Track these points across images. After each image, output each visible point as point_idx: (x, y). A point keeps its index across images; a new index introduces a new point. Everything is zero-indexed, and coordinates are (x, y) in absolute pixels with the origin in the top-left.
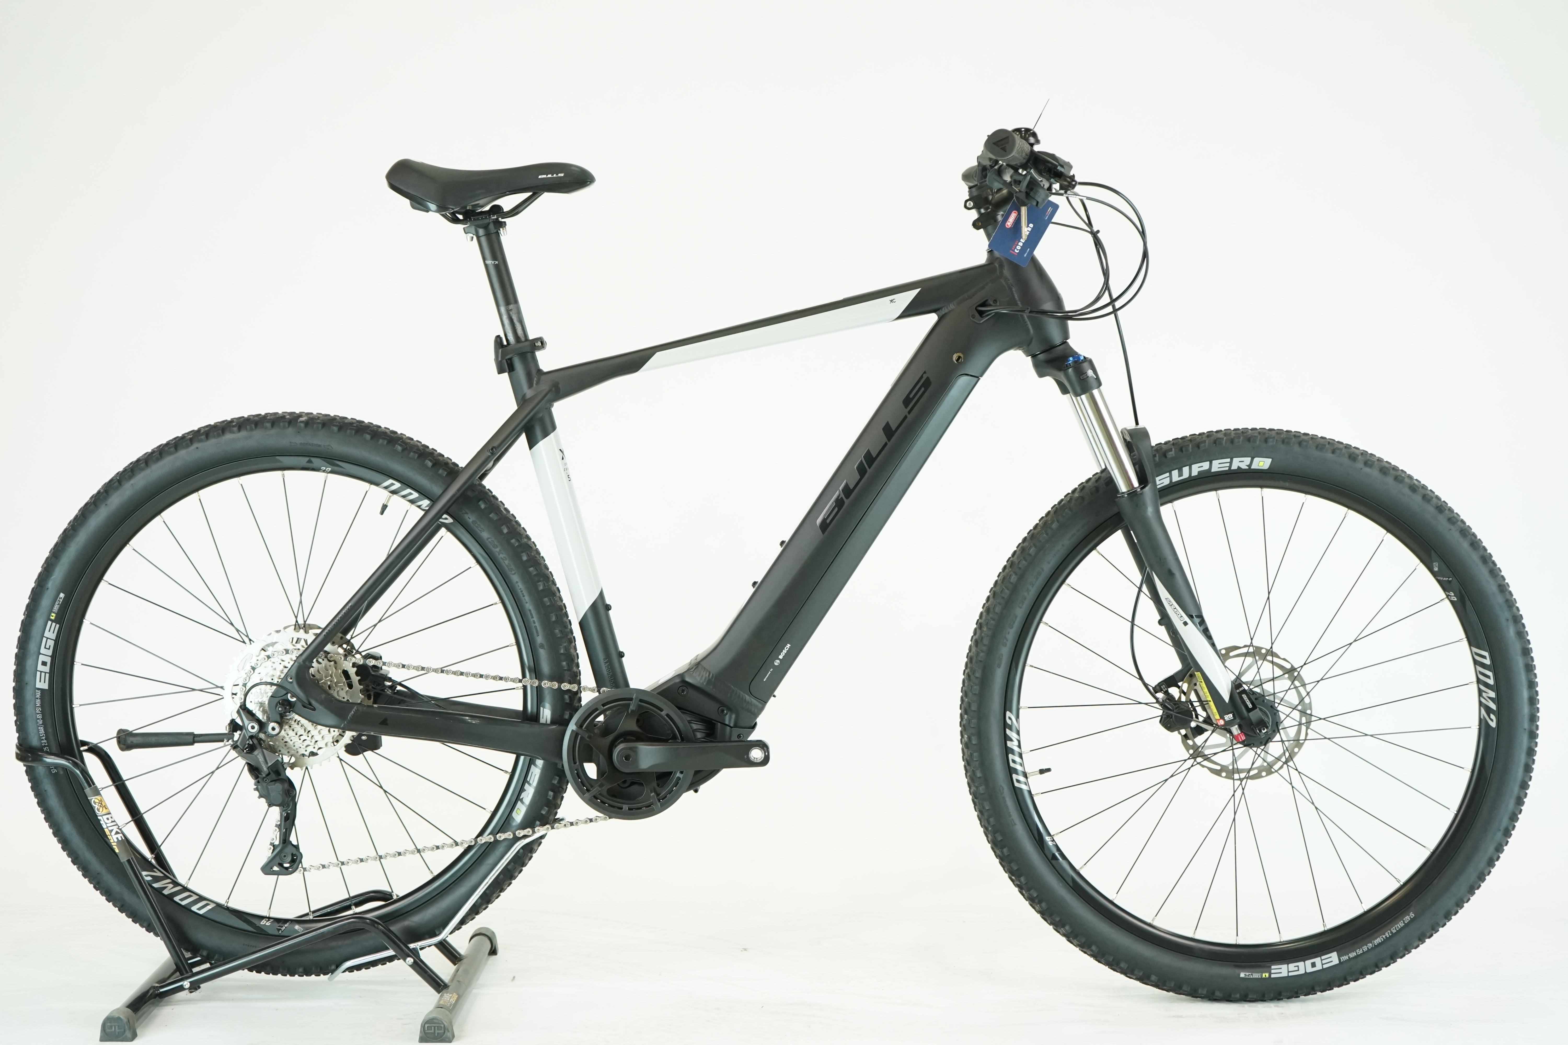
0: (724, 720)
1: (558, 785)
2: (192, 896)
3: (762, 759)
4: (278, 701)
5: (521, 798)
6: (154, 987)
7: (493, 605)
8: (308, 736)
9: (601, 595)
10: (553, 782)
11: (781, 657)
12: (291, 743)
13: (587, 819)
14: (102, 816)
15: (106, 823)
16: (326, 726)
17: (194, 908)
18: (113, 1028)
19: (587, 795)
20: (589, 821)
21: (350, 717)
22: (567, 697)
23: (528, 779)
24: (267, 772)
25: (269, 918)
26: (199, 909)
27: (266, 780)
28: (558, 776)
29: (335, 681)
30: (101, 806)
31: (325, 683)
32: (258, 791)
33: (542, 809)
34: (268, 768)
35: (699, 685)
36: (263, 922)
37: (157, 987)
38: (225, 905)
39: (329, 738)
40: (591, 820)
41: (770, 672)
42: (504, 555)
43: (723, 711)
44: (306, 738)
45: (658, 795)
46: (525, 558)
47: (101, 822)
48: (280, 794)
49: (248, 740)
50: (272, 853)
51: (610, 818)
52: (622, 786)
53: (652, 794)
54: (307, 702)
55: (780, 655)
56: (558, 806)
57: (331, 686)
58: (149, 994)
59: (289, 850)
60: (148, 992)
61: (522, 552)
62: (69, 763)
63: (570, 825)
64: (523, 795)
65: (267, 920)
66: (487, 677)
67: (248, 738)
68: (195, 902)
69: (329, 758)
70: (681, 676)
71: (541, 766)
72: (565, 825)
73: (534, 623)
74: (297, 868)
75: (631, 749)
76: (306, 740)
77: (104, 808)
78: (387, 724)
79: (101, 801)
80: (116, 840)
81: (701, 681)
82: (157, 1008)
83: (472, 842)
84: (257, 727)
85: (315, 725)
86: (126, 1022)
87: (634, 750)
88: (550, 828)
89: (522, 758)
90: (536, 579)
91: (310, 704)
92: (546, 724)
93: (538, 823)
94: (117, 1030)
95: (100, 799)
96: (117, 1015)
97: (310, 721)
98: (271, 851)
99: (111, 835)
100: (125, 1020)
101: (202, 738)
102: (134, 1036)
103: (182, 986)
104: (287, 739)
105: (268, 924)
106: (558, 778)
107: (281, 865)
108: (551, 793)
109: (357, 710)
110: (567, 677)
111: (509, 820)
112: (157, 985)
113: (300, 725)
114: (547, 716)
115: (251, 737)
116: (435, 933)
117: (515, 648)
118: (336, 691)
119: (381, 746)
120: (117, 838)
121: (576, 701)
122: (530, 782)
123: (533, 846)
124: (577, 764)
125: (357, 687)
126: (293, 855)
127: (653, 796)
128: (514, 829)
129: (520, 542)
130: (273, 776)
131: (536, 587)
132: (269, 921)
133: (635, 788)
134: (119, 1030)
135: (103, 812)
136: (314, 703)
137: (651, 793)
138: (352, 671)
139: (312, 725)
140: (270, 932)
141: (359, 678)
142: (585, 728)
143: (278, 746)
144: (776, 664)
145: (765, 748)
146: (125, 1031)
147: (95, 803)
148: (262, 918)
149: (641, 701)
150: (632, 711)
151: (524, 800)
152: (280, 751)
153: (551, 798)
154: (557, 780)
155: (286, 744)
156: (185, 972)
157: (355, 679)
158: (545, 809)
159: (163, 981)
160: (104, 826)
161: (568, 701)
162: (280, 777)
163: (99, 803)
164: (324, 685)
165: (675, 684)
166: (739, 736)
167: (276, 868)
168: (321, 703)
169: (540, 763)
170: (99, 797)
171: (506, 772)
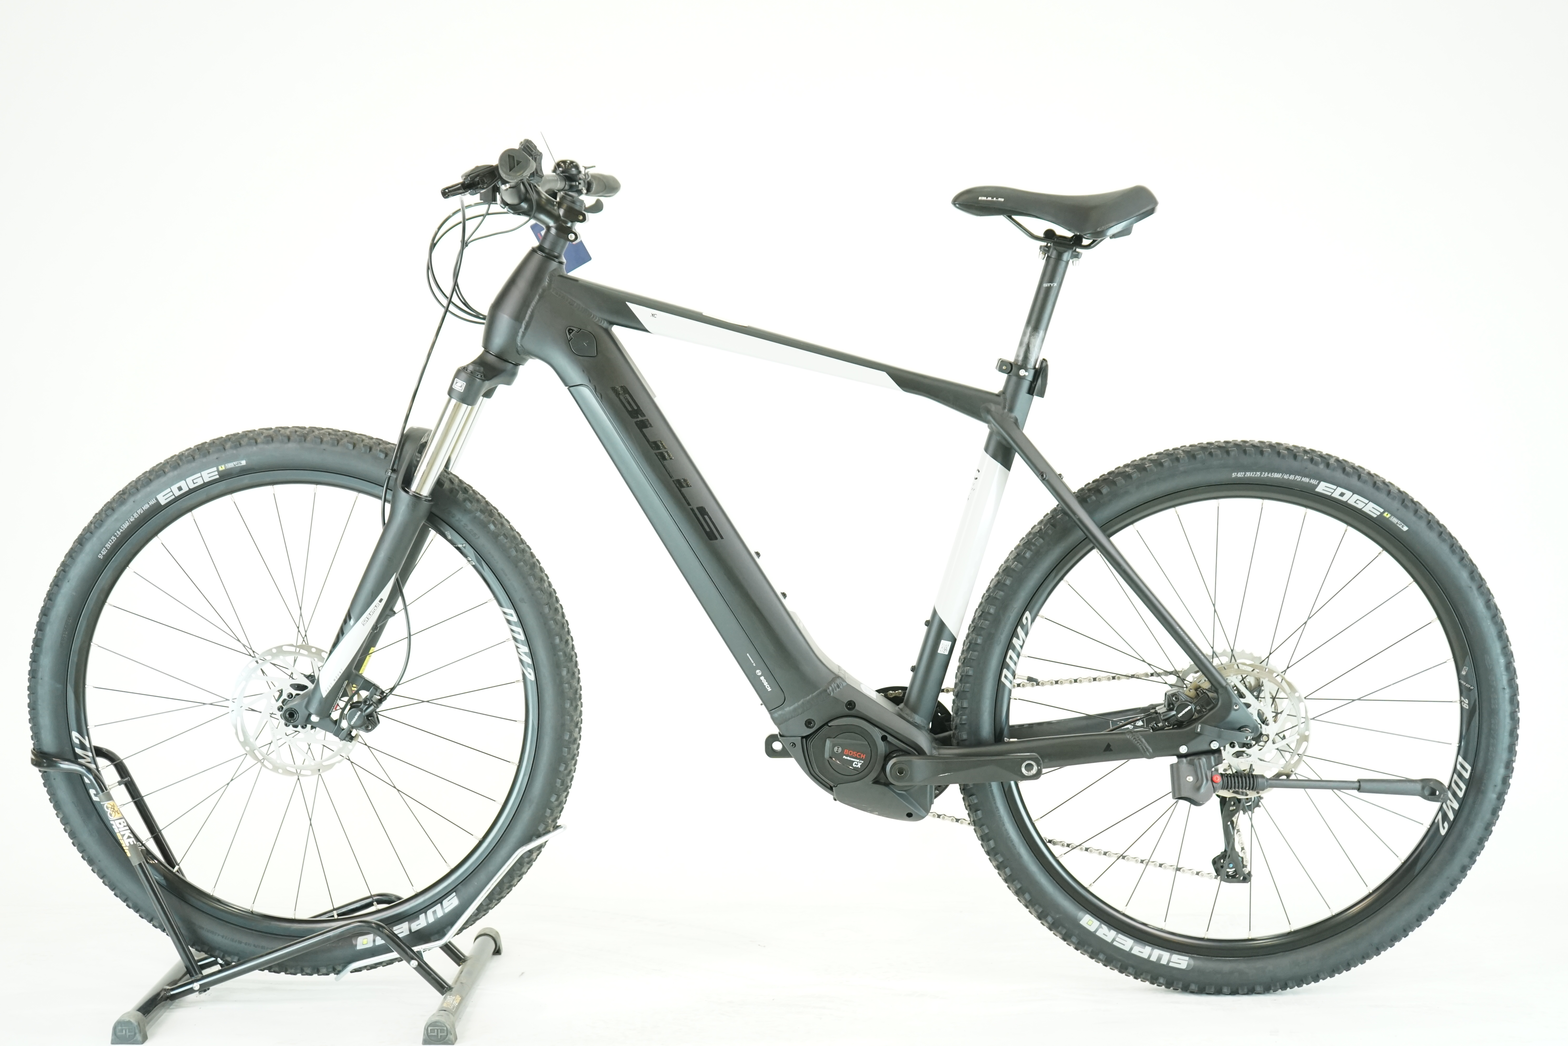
6: (165, 990)
14: (114, 821)
15: (118, 828)
18: (124, 1031)
30: (113, 811)
37: (168, 989)
47: (114, 827)
58: (161, 997)
60: (158, 994)
62: (83, 769)
77: (116, 813)
79: (113, 806)
80: (128, 845)
82: (168, 1010)
86: (137, 1026)
94: (128, 1034)
95: (112, 805)
96: (127, 1019)
99: (123, 839)
100: (136, 1024)
102: (145, 1038)
103: (192, 988)
112: (168, 987)
120: (129, 843)
134: (129, 1034)
135: (116, 817)
146: (135, 1034)
147: (107, 808)
156: (194, 974)
159: (174, 983)
160: (116, 831)
163: (112, 808)
170: (111, 802)
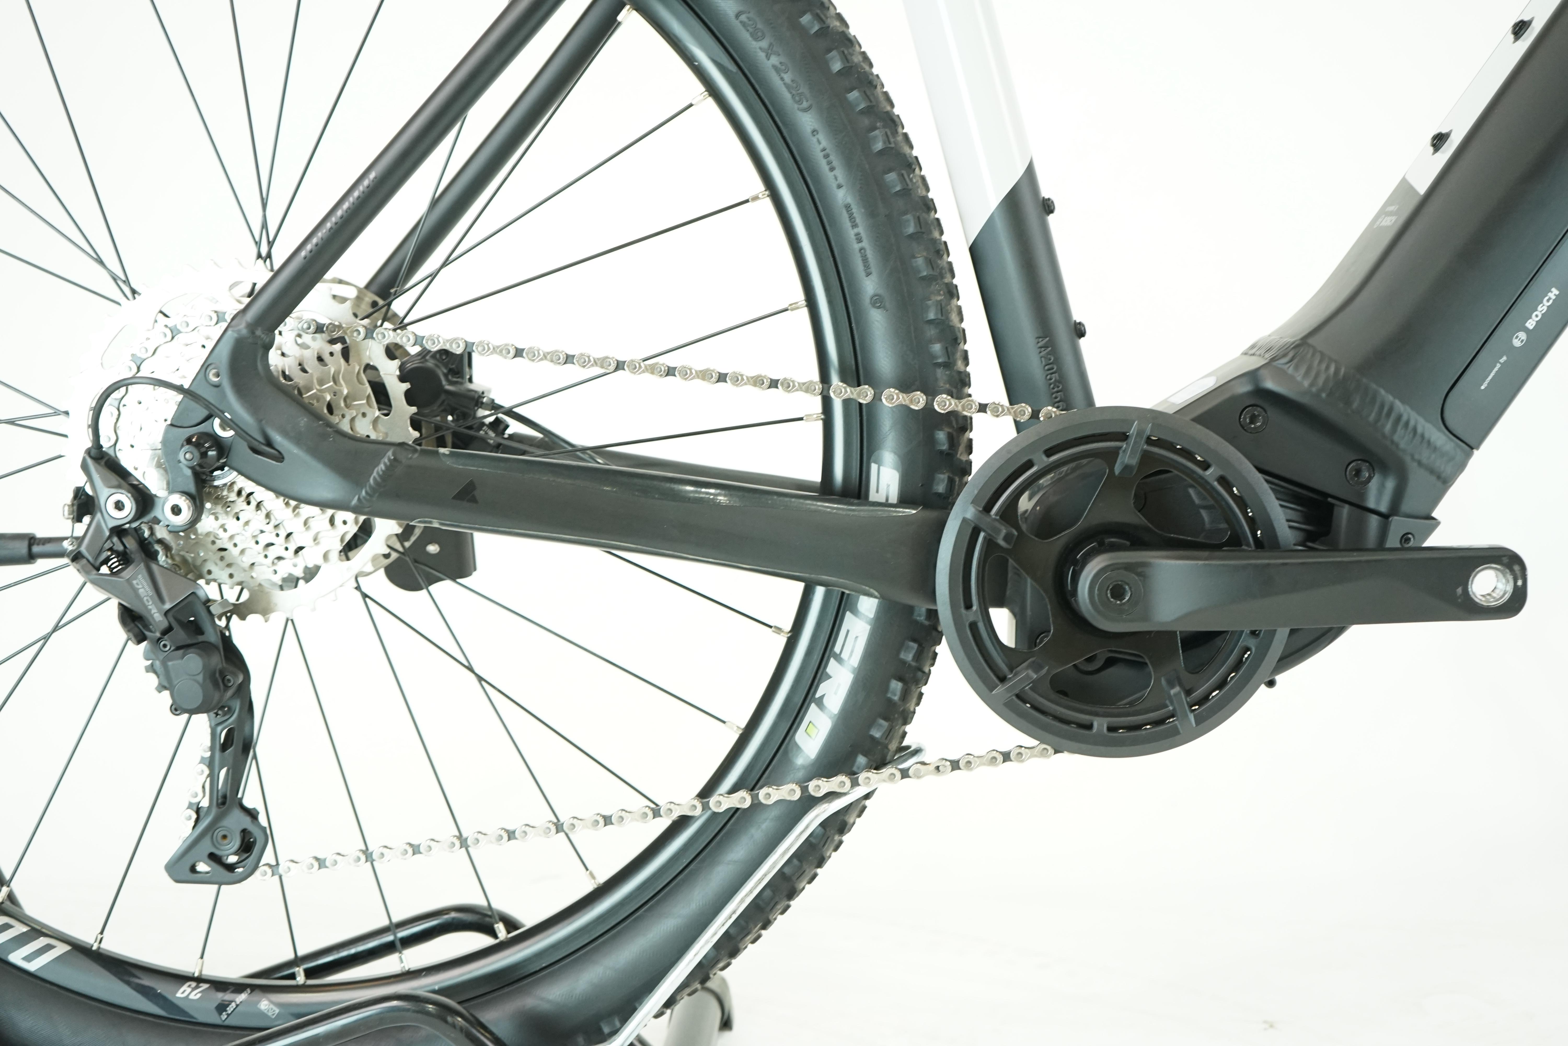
0: (1363, 495)
1: (914, 664)
2: (10, 927)
3: (1507, 596)
4: (187, 435)
5: (818, 695)
7: (747, 201)
8: (277, 535)
9: (1030, 171)
10: (902, 656)
11: (1531, 324)
12: (235, 552)
13: (994, 754)
16: (323, 505)
17: (16, 957)
19: (1000, 689)
20: (1000, 758)
21: (375, 479)
22: (941, 436)
23: (837, 649)
24: (165, 624)
25: (199, 980)
26: (28, 958)
27: (165, 646)
28: (914, 641)
29: (345, 392)
31: (318, 398)
32: (155, 672)
33: (871, 724)
34: (166, 614)
35: (1305, 400)
36: (185, 993)
38: (94, 948)
39: (333, 542)
40: (1006, 757)
41: (1498, 366)
42: (783, 59)
43: (1358, 472)
44: (272, 538)
45: (1188, 693)
46: (837, 66)
48: (198, 682)
49: (109, 537)
50: (194, 827)
51: (1056, 752)
52: (1082, 667)
53: (1172, 692)
54: (260, 438)
55: (1530, 318)
56: (907, 717)
57: (333, 405)
59: (235, 821)
61: (829, 50)
63: (950, 768)
64: (823, 689)
65: (194, 984)
66: (737, 380)
67: (107, 533)
68: (21, 941)
69: (335, 590)
70: (1252, 375)
71: (871, 615)
72: (938, 768)
73: (860, 240)
74: (256, 867)
75: (1129, 567)
76: (273, 544)
78: (474, 500)
81: (1314, 389)
83: (695, 807)
84: (130, 506)
85: (293, 503)
87: (1138, 570)
88: (898, 775)
89: (819, 592)
90: (866, 121)
91: (269, 443)
92: (887, 504)
93: (861, 760)
97: (278, 493)
98: (192, 823)
101: (48, 548)
104: (224, 542)
105: (195, 995)
106: (915, 646)
107: (214, 858)
108: (896, 686)
109: (395, 461)
110: (942, 384)
111: (786, 753)
113: (254, 504)
114: (888, 486)
115: (119, 531)
116: (600, 1030)
117: (804, 313)
118: (348, 418)
119: (475, 569)
121: (962, 448)
122: (843, 656)
123: (846, 818)
124: (975, 608)
125: (403, 410)
126: (244, 832)
127: (1176, 695)
128: (800, 774)
129: (824, 22)
130: (180, 635)
131: (866, 146)
132: (197, 987)
133: (1116, 673)
136: (278, 438)
137: (1171, 685)
138: (389, 370)
139: (287, 504)
140: (201, 1018)
141: (406, 386)
142: (996, 514)
143: (205, 561)
144: (1517, 343)
145: (1517, 568)
148: (181, 978)
149: (1149, 441)
150: (1127, 468)
151: (825, 701)
152: (209, 572)
153: (896, 698)
154: (914, 652)
155: (223, 553)
157: (397, 389)
158: (881, 725)
161: (945, 447)
162: (201, 638)
164: (315, 402)
165: (1234, 399)
166: (1405, 538)
167: (202, 867)
168: (298, 439)
169: (868, 605)
171: (778, 630)
